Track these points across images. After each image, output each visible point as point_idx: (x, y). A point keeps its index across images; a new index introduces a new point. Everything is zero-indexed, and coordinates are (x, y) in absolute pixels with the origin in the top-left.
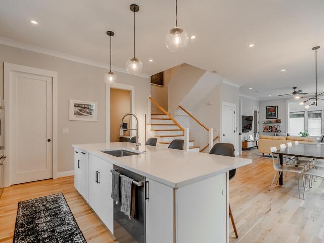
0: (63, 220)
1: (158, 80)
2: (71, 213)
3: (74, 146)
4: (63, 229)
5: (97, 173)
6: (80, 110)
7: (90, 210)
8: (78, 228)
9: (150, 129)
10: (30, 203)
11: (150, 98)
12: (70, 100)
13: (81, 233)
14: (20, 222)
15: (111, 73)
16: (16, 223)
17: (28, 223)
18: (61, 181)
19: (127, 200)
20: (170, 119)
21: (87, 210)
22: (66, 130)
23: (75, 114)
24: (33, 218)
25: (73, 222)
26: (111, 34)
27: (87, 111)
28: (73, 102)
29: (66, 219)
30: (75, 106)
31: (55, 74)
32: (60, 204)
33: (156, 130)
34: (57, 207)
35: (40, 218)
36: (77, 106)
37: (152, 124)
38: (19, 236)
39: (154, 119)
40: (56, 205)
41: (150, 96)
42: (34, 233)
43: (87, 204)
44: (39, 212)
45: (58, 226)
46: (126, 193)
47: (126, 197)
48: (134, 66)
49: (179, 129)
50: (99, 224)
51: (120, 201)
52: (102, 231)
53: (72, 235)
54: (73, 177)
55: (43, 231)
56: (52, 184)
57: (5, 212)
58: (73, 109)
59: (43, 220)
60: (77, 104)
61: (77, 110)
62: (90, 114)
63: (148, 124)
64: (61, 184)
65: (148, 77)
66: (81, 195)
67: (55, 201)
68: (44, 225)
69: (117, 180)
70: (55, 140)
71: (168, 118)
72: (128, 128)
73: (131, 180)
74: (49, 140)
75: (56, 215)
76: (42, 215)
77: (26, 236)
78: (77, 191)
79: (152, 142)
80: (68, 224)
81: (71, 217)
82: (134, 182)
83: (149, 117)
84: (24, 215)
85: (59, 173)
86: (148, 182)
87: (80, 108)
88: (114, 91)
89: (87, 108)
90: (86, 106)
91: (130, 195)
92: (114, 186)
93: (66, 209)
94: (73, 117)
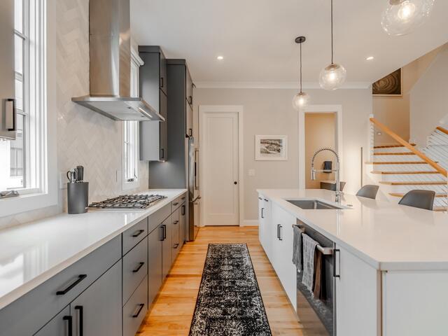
0: (244, 274)
1: (391, 85)
2: (253, 268)
3: (258, 190)
4: (243, 284)
5: (279, 227)
6: (267, 147)
7: (273, 273)
8: (258, 289)
9: (372, 170)
10: (218, 247)
11: (371, 120)
12: (256, 136)
13: (260, 295)
14: (208, 263)
15: (301, 94)
16: (205, 263)
17: (215, 267)
18: (247, 230)
19: (309, 270)
20: (412, 154)
21: (270, 271)
22: (252, 172)
23: (261, 152)
24: (218, 262)
25: (253, 280)
26: (301, 40)
27: (275, 147)
28: (259, 138)
29: (247, 274)
30: (261, 143)
31: (240, 108)
32: (243, 256)
33: (383, 173)
34: (240, 258)
35: (224, 265)
36: (263, 142)
37: (374, 163)
38: (206, 276)
39: (378, 154)
40: (239, 256)
41: (372, 116)
42: (217, 279)
43: (270, 263)
44: (224, 259)
45: (239, 278)
46: (309, 260)
47: (308, 266)
48: (332, 76)
49: (435, 170)
50: (282, 293)
51: (302, 269)
52: (285, 303)
53: (250, 294)
54: (257, 228)
55: (225, 279)
56: (239, 232)
57: (199, 250)
58: (259, 147)
59: (226, 268)
60: (264, 140)
61: (264, 146)
62: (279, 151)
63: (366, 163)
64: (247, 233)
65: (368, 86)
66: (264, 252)
67: (239, 251)
68: (226, 273)
69: (299, 239)
70: (241, 183)
71: (409, 151)
72: (333, 169)
73: (315, 243)
74: (236, 183)
75: (238, 266)
76: (226, 262)
77: (211, 279)
78: (261, 246)
79: (369, 192)
80: (249, 280)
81: (252, 274)
82: (319, 247)
83: (369, 151)
84: (212, 258)
85: (245, 221)
86: (339, 250)
87: (267, 145)
88: (310, 117)
89: (274, 144)
90: (273, 142)
91: (313, 264)
92: (295, 247)
93: (248, 263)
94: (259, 156)
